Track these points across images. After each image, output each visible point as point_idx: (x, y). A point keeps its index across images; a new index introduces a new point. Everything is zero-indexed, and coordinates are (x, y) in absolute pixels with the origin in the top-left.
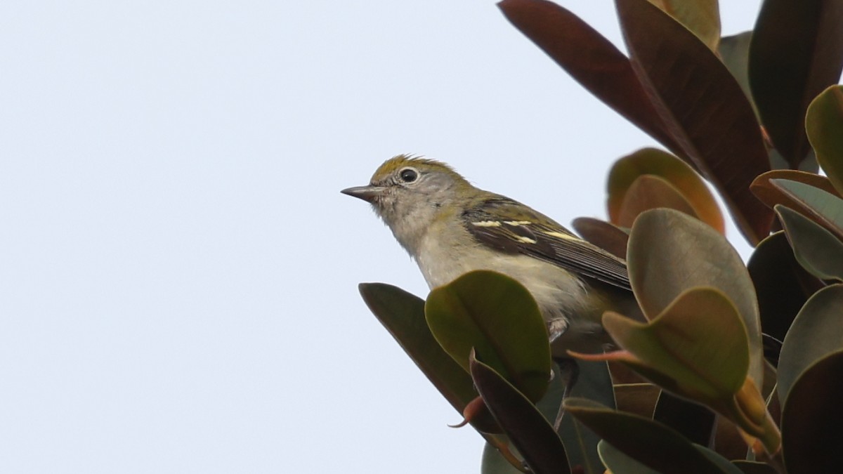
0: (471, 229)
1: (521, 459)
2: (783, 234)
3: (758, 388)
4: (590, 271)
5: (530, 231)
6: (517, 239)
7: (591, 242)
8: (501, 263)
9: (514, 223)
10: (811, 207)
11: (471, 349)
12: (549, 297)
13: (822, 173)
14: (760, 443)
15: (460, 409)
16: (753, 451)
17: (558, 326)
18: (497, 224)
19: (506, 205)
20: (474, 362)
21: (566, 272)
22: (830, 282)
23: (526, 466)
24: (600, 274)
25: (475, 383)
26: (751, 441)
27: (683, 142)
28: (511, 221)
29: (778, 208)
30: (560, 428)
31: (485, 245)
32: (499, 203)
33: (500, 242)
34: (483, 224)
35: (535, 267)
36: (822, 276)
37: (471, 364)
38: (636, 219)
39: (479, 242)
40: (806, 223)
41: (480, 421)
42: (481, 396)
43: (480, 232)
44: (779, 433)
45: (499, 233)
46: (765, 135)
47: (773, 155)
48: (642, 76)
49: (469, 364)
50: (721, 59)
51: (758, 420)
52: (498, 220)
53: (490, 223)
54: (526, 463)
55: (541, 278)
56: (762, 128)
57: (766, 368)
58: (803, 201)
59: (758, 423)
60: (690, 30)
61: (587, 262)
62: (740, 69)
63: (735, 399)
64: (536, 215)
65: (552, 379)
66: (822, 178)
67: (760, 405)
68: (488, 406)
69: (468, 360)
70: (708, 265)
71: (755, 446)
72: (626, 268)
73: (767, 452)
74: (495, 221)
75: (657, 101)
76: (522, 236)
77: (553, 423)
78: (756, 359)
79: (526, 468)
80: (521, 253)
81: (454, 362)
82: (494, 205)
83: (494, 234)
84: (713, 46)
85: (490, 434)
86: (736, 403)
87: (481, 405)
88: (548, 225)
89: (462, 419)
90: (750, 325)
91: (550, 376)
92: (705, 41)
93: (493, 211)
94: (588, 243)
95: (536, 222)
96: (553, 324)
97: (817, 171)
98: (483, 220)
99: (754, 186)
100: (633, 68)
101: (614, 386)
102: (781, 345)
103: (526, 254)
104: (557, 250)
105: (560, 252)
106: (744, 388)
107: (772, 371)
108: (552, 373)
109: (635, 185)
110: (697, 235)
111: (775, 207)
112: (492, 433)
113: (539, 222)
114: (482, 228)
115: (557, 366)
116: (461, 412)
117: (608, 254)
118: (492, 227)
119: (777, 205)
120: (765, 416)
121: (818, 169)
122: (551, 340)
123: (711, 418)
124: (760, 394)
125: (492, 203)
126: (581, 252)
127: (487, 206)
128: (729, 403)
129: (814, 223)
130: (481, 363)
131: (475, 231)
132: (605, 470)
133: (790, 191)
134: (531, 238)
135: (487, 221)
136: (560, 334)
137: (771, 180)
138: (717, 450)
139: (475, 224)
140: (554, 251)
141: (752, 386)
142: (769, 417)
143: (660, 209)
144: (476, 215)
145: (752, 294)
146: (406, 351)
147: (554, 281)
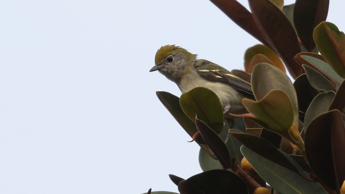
0: (199, 73)
1: (213, 154)
2: (305, 75)
3: (297, 128)
4: (241, 88)
5: (220, 74)
6: (215, 76)
7: (240, 78)
8: (209, 85)
9: (214, 71)
10: (315, 65)
11: (195, 115)
12: (226, 97)
13: (319, 54)
14: (298, 147)
15: (192, 136)
16: (295, 150)
17: (227, 107)
18: (208, 71)
19: (210, 64)
20: (197, 119)
21: (232, 89)
22: (321, 92)
23: (215, 156)
24: (244, 89)
25: (197, 127)
26: (294, 146)
27: (270, 43)
28: (212, 70)
29: (304, 65)
30: (227, 142)
31: (204, 79)
32: (208, 63)
33: (210, 78)
34: (203, 70)
35: (221, 87)
36: (319, 89)
37: (196, 120)
38: (254, 68)
39: (202, 77)
40: (314, 71)
41: (198, 140)
42: (199, 131)
43: (202, 74)
44: (303, 142)
45: (209, 74)
46: (299, 40)
47: (302, 47)
48: (256, 19)
49: (195, 120)
50: (284, 13)
51: (297, 139)
52: (208, 69)
53: (205, 70)
54: (215, 155)
55: (223, 90)
56: (298, 38)
57: (300, 123)
58: (312, 63)
59: (297, 140)
60: (273, 3)
61: (240, 85)
62: (290, 17)
63: (289, 131)
64: (222, 68)
65: (224, 125)
66: (319, 55)
67: (298, 134)
68: (201, 135)
69: (195, 119)
70: (280, 84)
71: (296, 148)
72: (251, 86)
73: (300, 151)
74: (207, 70)
75: (261, 28)
76: (217, 75)
77: (225, 141)
78: (296, 117)
79: (215, 157)
80: (217, 81)
81: (189, 119)
82: (206, 64)
83: (207, 74)
84: (281, 9)
85: (202, 145)
86: (289, 133)
87: (199, 135)
88: (225, 71)
89: (192, 139)
90: (294, 105)
91: (223, 124)
92: (278, 7)
93: (206, 67)
94: (239, 78)
95: (221, 70)
96: (226, 107)
97: (318, 53)
98: (203, 69)
99: (295, 58)
100: (253, 16)
101: (246, 129)
102: (305, 114)
103: (218, 82)
104: (229, 80)
105: (230, 81)
106: (292, 127)
107: (301, 124)
108: (224, 123)
109: (254, 57)
110: (276, 73)
111: (302, 65)
112: (203, 144)
113: (222, 71)
114: (203, 72)
115: (226, 121)
116: (192, 137)
117: (246, 82)
118: (206, 72)
119: (303, 64)
120: (299, 138)
121: (318, 52)
122: (224, 112)
123: (280, 138)
124: (298, 130)
125: (205, 63)
126: (238, 81)
127: (204, 65)
128: (287, 133)
129: (316, 71)
130: (199, 120)
131: (200, 73)
132: (243, 157)
133: (308, 60)
134: (220, 76)
135: (204, 69)
136: (228, 110)
137: (301, 56)
138: (282, 150)
139: (200, 70)
140: (228, 81)
141: (295, 127)
142: (301, 138)
143: (263, 63)
144: (200, 67)
145: (295, 94)
146: (172, 115)
147: (228, 92)
